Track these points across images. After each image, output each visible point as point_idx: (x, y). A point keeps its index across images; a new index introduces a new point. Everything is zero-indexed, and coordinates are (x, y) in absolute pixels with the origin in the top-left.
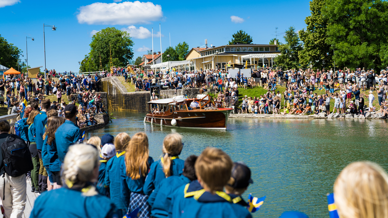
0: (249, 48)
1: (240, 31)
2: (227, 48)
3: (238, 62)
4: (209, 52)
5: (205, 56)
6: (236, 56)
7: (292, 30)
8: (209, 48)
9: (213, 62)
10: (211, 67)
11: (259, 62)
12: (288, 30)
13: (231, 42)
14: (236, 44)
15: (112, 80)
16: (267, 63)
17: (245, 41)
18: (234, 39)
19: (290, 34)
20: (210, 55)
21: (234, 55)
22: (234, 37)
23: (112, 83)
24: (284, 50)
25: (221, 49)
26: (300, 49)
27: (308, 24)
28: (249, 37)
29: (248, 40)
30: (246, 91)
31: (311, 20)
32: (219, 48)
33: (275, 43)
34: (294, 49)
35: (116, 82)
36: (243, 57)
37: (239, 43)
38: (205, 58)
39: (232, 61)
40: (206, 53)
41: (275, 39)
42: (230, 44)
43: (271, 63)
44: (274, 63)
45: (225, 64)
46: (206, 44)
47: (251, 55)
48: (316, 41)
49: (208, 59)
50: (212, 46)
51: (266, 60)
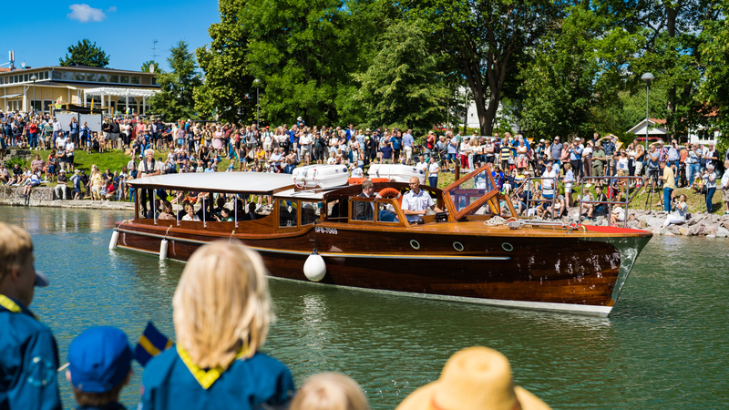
0: (100, 75)
1: (84, 41)
2: (56, 72)
3: (76, 101)
4: (16, 77)
5: (9, 84)
6: (75, 88)
7: (183, 47)
8: (18, 69)
9: (25, 97)
10: (21, 107)
11: (119, 104)
12: (176, 46)
13: (65, 60)
14: (74, 65)
16: (135, 107)
17: (93, 62)
18: (70, 55)
19: (180, 55)
20: (19, 83)
21: (69, 87)
22: (70, 51)
24: (167, 85)
25: (42, 73)
26: (197, 83)
27: (214, 37)
28: (101, 55)
29: (100, 60)
30: (91, 158)
31: (220, 31)
32: (38, 70)
33: (152, 70)
34: (186, 83)
36: (87, 91)
37: (80, 64)
38: (7, 88)
39: (65, 98)
40: (11, 78)
41: (152, 62)
42: (62, 65)
43: (141, 108)
44: (147, 108)
45: (50, 102)
46: (12, 62)
47: (103, 89)
48: (227, 70)
49: (15, 91)
50: (23, 65)
51: (133, 100)
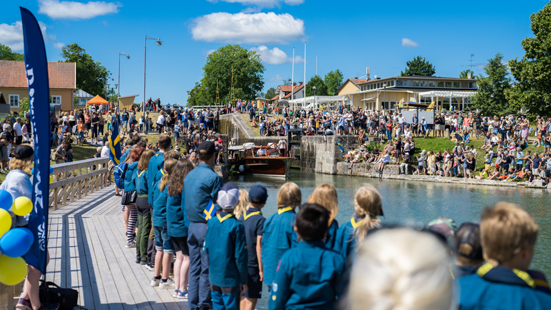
0: (430, 82)
1: (418, 58)
2: (399, 81)
3: (413, 100)
4: (372, 86)
5: (367, 91)
6: (412, 92)
7: (499, 58)
8: (372, 80)
9: (377, 99)
10: (375, 106)
11: (444, 104)
13: (404, 72)
14: (411, 75)
15: (234, 119)
16: (456, 105)
17: (424, 72)
18: (408, 68)
19: (495, 65)
20: (374, 90)
21: (408, 91)
22: (408, 65)
23: (233, 122)
24: (485, 85)
25: (389, 81)
27: (527, 49)
28: (430, 66)
29: (429, 71)
30: (426, 144)
31: (532, 44)
32: (387, 79)
33: (469, 77)
34: (498, 85)
35: (239, 122)
36: (422, 94)
37: (416, 74)
38: (366, 93)
39: (406, 100)
40: (368, 86)
41: (468, 71)
42: (403, 75)
43: (461, 105)
44: (465, 105)
45: (395, 103)
46: (368, 75)
47: (433, 92)
49: (371, 95)
50: (376, 77)
51: (455, 100)
